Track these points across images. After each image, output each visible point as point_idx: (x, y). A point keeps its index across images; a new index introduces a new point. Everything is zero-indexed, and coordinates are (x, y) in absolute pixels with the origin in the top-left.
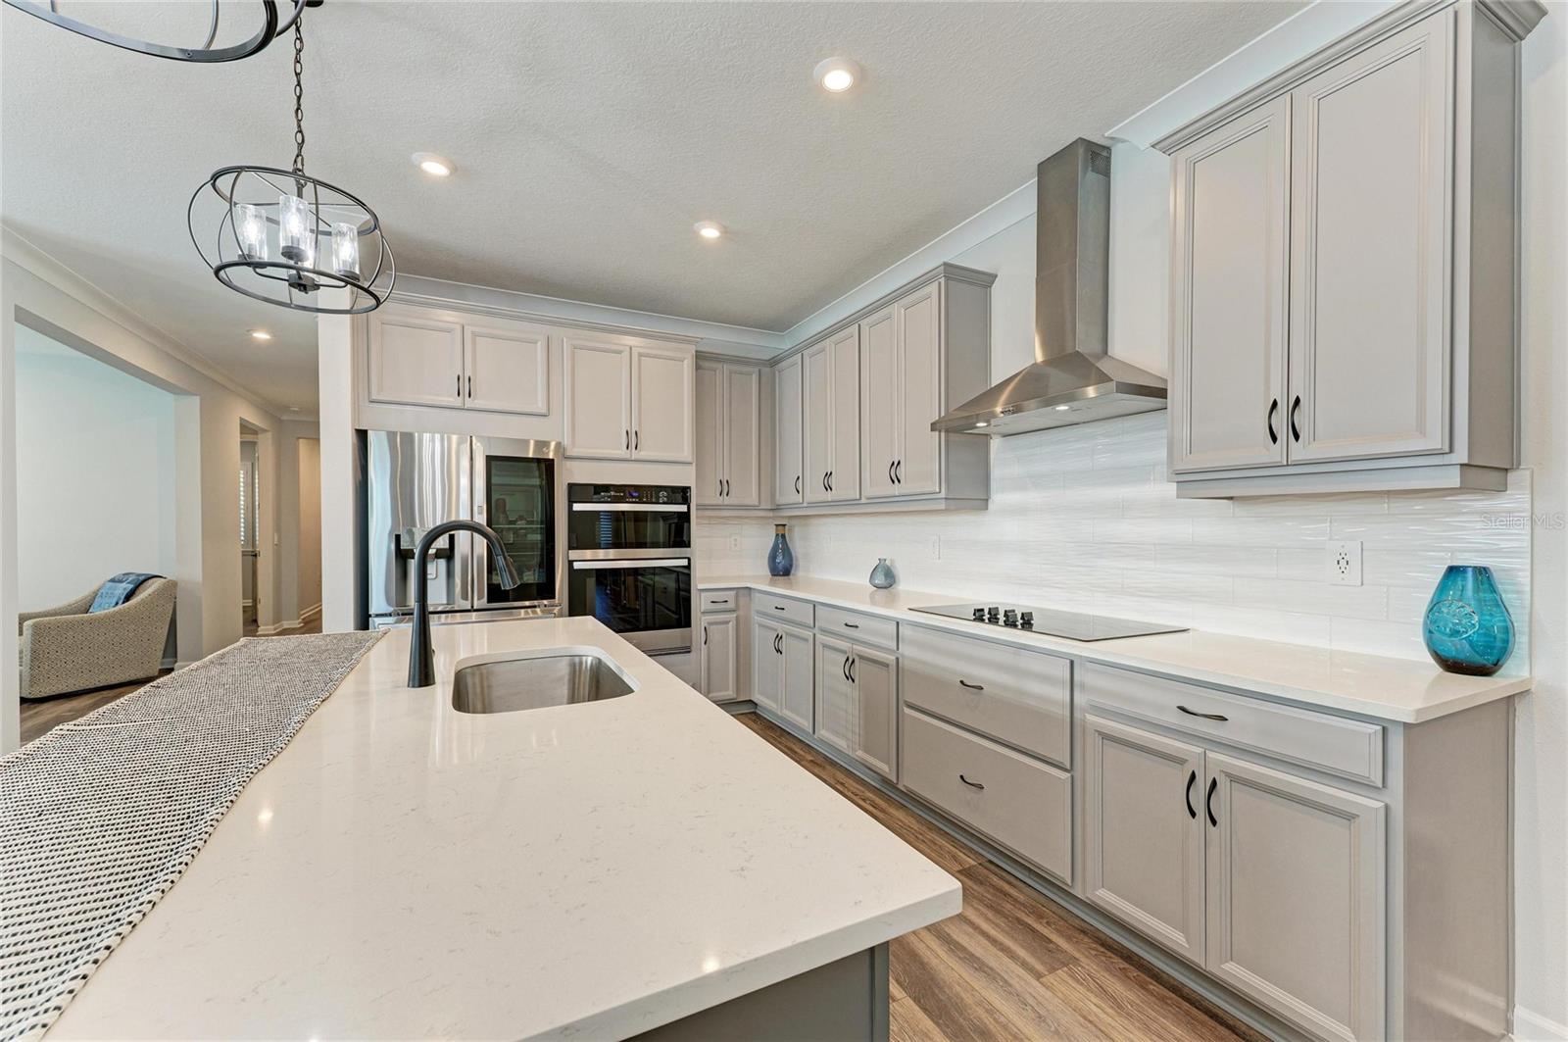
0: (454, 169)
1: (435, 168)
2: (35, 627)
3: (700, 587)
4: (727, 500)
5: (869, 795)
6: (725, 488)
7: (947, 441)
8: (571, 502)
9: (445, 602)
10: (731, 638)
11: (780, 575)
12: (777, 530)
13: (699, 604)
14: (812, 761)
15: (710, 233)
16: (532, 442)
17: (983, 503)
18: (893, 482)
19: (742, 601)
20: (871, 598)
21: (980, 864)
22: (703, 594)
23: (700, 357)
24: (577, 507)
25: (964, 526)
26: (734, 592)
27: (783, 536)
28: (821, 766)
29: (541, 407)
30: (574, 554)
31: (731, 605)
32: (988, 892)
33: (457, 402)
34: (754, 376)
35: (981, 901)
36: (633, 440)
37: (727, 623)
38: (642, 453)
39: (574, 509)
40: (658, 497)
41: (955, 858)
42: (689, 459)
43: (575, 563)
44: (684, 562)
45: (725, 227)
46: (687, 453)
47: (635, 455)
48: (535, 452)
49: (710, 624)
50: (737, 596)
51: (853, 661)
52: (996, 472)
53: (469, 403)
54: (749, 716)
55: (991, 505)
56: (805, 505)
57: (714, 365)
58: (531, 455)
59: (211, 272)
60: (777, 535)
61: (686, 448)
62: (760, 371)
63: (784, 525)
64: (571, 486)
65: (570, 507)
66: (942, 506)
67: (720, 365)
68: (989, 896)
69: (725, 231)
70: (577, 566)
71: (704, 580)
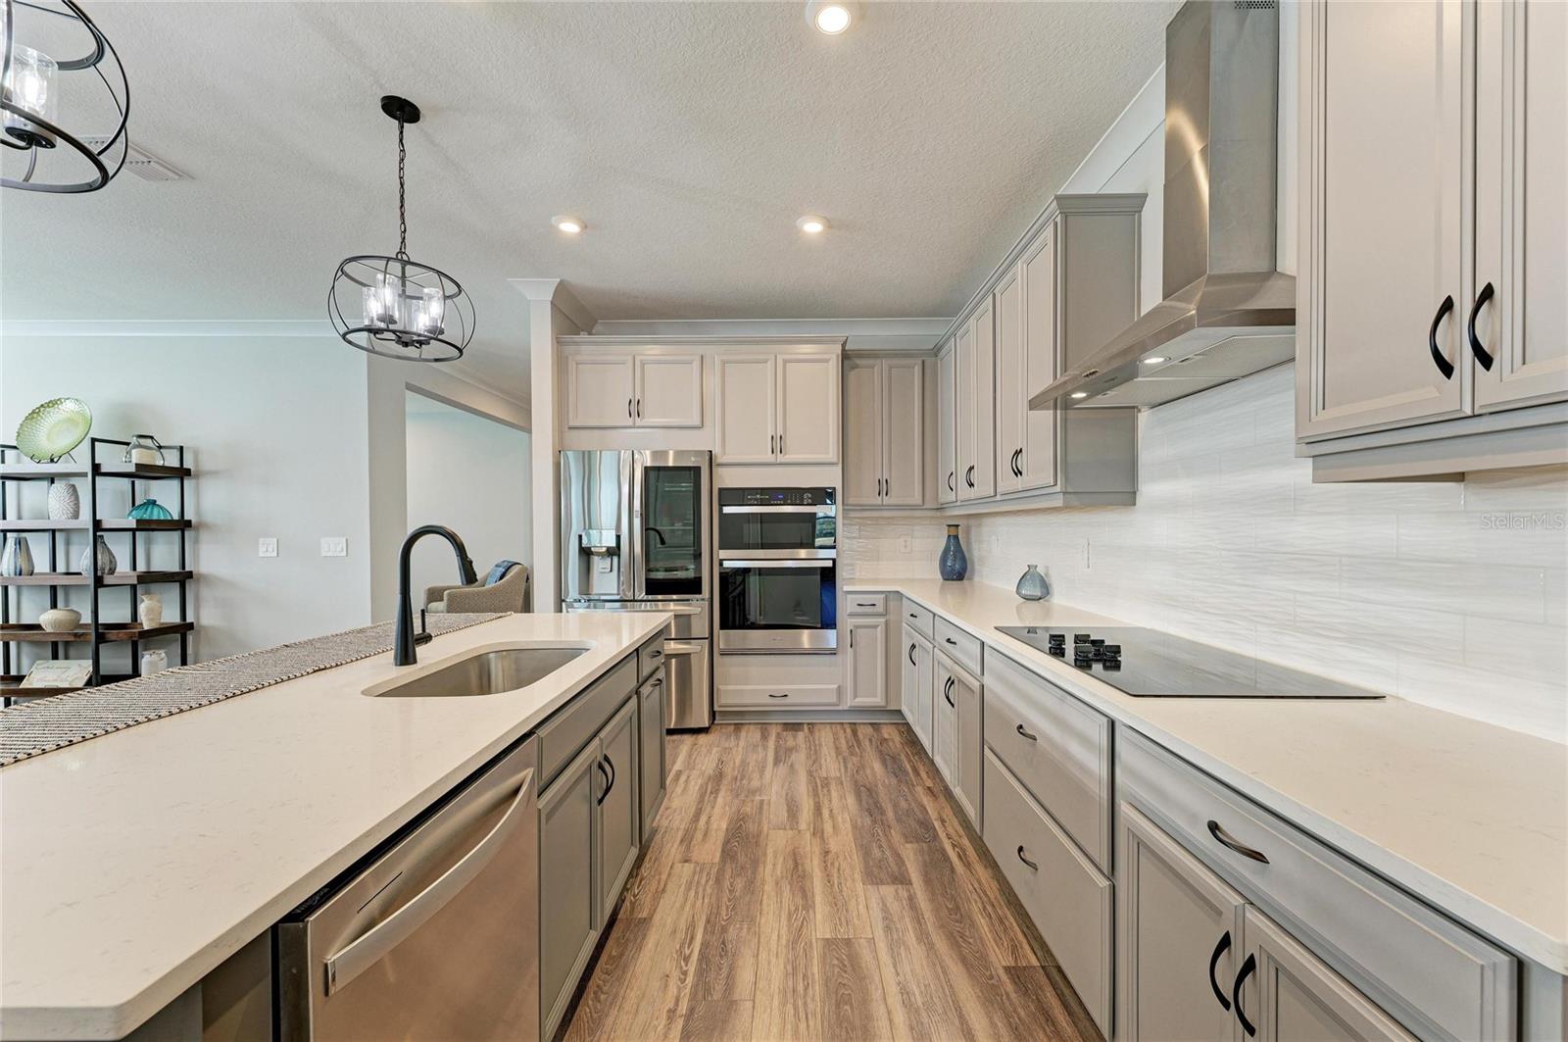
0: (585, 227)
1: (570, 227)
2: (449, 594)
3: (846, 588)
4: (887, 500)
5: (966, 842)
6: (883, 486)
7: (1065, 420)
8: (721, 505)
9: (616, 592)
10: (879, 640)
11: (953, 580)
12: (949, 531)
13: (845, 606)
14: (929, 788)
15: (813, 227)
16: (671, 453)
17: (1129, 498)
18: (1016, 475)
19: (892, 604)
20: (1017, 611)
21: (1043, 967)
22: (849, 596)
23: (846, 356)
24: (727, 510)
25: (1106, 526)
26: (883, 596)
27: (956, 537)
28: (934, 796)
29: (697, 423)
30: (723, 554)
31: (880, 608)
32: (1025, 1007)
33: (629, 422)
34: (916, 367)
35: (1007, 1016)
36: (778, 444)
37: (876, 627)
38: (787, 456)
39: (724, 512)
40: (802, 499)
41: (1015, 949)
42: (835, 460)
43: (724, 562)
44: (829, 564)
45: (829, 221)
46: (832, 453)
47: (781, 458)
48: (675, 460)
49: (857, 627)
50: (886, 600)
51: (953, 683)
52: (1145, 456)
53: (639, 421)
54: (900, 727)
55: (1139, 499)
56: (958, 503)
57: (870, 362)
58: (671, 464)
59: (341, 338)
60: (949, 536)
61: (831, 451)
62: (923, 362)
63: (958, 526)
64: (720, 489)
65: (721, 510)
66: (1059, 502)
67: (878, 361)
68: (1022, 1013)
69: (829, 224)
70: (726, 564)
71: (852, 581)
